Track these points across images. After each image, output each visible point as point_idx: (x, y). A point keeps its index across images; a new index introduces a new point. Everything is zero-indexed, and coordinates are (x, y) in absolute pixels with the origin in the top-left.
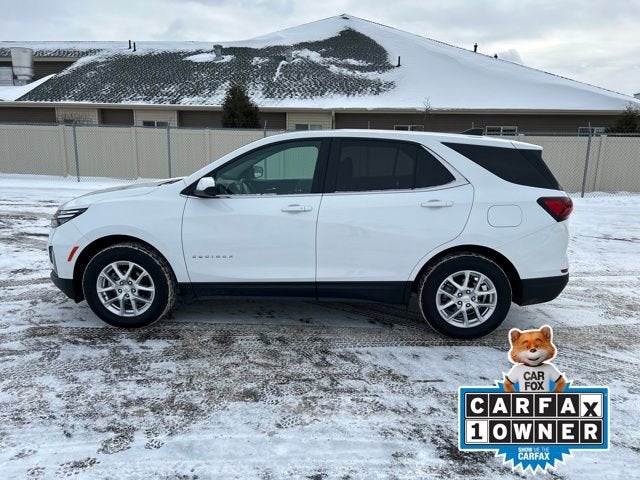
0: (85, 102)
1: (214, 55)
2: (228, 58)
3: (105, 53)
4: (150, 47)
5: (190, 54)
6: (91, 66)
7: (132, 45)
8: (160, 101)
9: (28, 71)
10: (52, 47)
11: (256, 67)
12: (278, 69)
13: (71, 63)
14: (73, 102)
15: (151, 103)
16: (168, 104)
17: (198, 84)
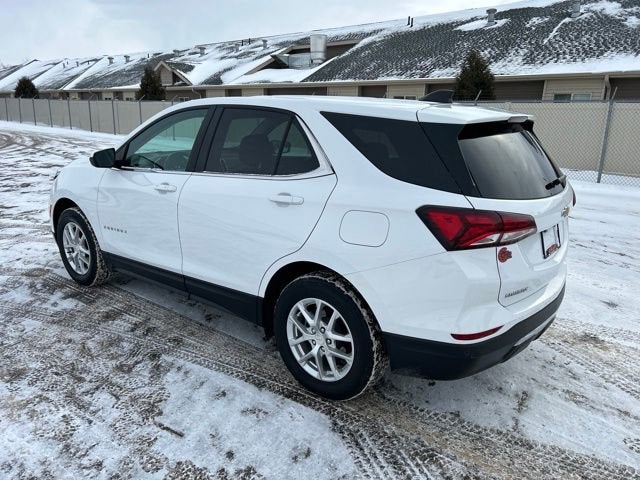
0: (349, 81)
1: (485, 22)
2: (501, 23)
3: (385, 32)
4: (427, 20)
5: (463, 23)
6: (368, 46)
7: (410, 21)
8: (411, 75)
9: (321, 55)
10: (346, 32)
11: (530, 29)
12: (556, 29)
13: (353, 45)
14: (340, 81)
15: (403, 78)
16: (417, 78)
17: (455, 55)
